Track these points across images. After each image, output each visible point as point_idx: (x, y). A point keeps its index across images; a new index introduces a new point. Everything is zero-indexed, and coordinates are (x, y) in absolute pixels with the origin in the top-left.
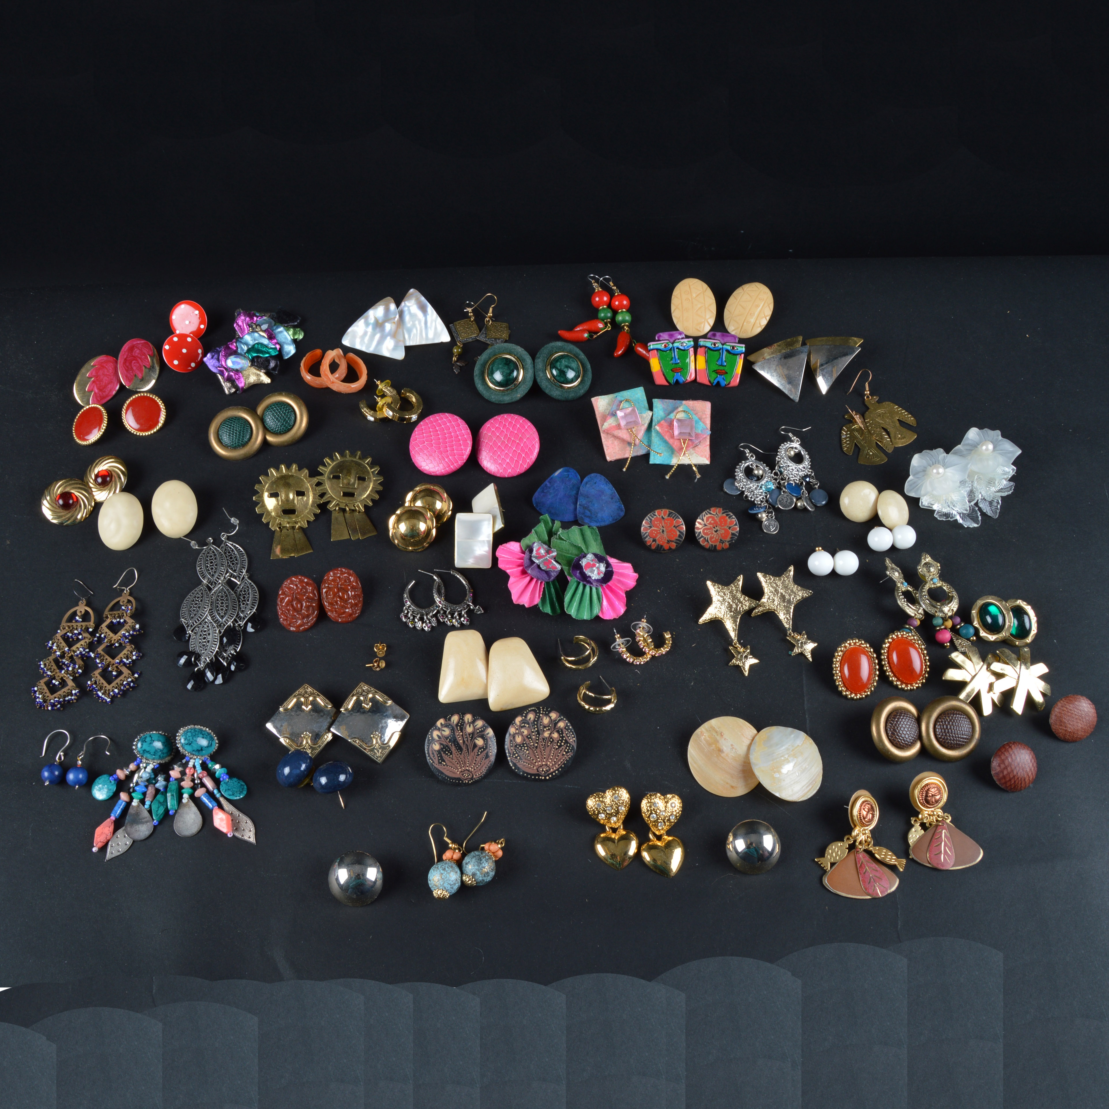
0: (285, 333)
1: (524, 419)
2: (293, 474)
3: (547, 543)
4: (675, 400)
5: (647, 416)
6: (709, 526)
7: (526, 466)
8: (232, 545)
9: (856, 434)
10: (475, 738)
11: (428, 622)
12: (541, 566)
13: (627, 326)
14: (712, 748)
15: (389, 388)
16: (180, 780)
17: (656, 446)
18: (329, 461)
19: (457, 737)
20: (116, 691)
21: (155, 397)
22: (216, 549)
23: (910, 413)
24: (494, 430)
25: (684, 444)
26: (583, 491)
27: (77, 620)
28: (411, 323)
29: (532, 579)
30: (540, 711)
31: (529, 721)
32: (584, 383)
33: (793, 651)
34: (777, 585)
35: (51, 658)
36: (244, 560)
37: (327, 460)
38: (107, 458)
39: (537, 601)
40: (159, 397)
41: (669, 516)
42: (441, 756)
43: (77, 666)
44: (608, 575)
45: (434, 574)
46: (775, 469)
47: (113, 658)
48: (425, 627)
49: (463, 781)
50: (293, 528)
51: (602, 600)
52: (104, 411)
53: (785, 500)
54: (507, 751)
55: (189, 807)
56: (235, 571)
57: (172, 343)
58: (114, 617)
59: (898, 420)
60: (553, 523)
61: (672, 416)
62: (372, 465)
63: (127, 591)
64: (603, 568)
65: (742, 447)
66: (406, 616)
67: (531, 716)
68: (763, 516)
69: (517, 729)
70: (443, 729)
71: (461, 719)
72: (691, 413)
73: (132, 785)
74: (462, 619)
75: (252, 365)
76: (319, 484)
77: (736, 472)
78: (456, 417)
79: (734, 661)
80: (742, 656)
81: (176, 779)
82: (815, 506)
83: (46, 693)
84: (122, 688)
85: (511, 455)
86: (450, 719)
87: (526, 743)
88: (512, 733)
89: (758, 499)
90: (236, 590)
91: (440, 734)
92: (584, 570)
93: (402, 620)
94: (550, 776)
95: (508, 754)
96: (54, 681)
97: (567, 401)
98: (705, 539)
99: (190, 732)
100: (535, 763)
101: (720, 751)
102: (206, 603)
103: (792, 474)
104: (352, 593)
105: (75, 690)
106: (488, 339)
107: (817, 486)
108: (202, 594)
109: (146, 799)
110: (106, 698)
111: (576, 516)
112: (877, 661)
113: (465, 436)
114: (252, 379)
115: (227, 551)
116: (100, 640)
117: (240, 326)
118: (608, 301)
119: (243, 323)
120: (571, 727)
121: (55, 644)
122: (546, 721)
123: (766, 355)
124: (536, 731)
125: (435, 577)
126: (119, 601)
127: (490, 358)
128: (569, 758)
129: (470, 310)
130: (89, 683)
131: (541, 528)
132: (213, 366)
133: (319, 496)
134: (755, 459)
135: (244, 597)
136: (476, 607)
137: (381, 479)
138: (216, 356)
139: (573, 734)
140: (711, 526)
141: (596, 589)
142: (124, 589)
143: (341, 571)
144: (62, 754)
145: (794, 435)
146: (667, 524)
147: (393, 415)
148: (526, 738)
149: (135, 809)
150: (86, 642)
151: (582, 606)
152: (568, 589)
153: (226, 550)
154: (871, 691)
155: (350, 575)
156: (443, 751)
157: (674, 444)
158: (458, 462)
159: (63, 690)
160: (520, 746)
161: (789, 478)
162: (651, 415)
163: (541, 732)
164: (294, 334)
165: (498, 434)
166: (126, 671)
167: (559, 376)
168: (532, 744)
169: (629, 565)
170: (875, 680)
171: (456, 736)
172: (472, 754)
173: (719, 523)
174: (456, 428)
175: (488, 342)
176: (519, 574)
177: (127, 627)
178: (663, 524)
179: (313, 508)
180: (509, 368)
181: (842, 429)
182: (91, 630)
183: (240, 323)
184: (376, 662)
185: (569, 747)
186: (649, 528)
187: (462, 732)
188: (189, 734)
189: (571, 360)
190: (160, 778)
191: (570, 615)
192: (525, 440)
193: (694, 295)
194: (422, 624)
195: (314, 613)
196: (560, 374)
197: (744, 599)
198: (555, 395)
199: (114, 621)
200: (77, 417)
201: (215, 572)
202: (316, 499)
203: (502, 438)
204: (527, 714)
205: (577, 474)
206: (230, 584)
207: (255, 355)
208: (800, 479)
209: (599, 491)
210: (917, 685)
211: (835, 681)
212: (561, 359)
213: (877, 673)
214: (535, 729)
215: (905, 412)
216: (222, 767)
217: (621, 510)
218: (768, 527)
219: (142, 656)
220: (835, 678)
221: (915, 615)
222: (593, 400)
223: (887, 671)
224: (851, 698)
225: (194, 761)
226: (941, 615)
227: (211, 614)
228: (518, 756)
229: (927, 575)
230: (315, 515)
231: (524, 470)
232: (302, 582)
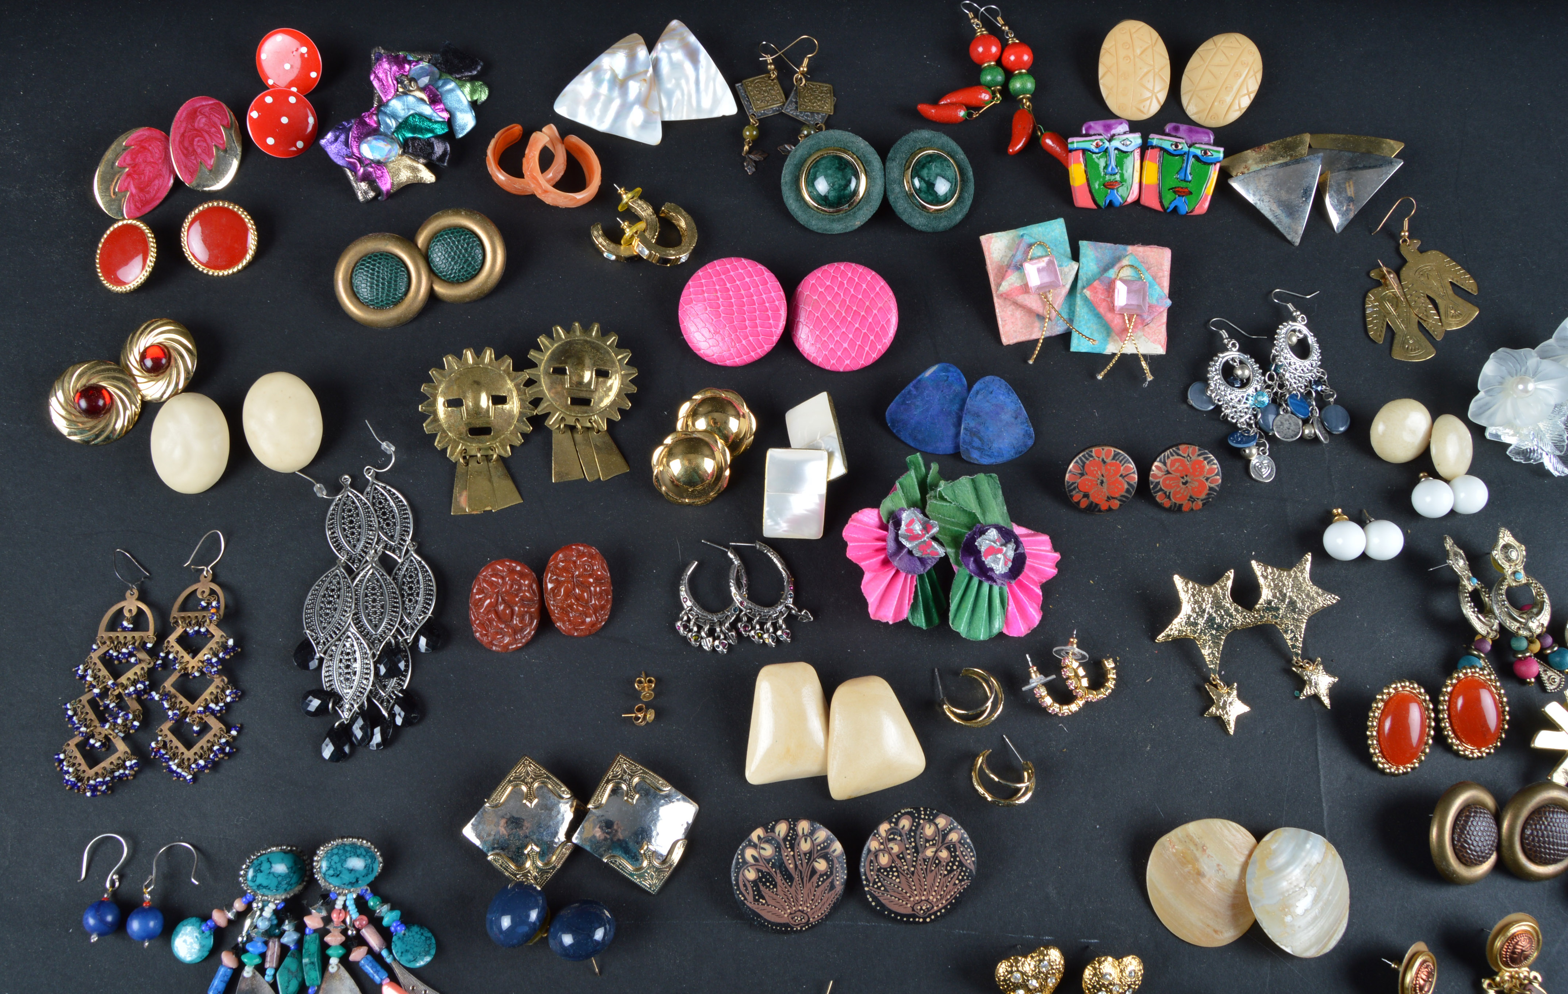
0: (459, 92)
1: (874, 273)
2: (485, 366)
3: (919, 503)
4: (1115, 244)
5: (1069, 271)
6: (1175, 474)
7: (875, 356)
8: (384, 488)
9: (1388, 305)
10: (814, 860)
11: (722, 637)
12: (914, 552)
13: (1029, 99)
14: (1186, 870)
15: (640, 202)
16: (323, 932)
17: (1082, 323)
18: (547, 343)
19: (785, 859)
20: (202, 762)
21: (238, 209)
22: (357, 496)
23: (1468, 271)
24: (823, 290)
25: (1130, 323)
26: (971, 405)
27: (126, 627)
28: (673, 81)
29: (897, 572)
30: (920, 814)
31: (902, 831)
32: (963, 202)
33: (1301, 691)
34: (1284, 584)
35: (85, 698)
36: (407, 518)
37: (543, 339)
38: (159, 323)
39: (906, 609)
40: (245, 209)
41: (1113, 459)
42: (758, 889)
43: (131, 716)
44: (1018, 565)
45: (728, 548)
46: (1270, 370)
47: (192, 698)
48: (718, 647)
49: (792, 928)
50: (488, 458)
51: (1008, 603)
52: (149, 235)
53: (1286, 425)
54: (864, 877)
55: (341, 979)
56: (392, 537)
57: (263, 108)
58: (190, 623)
59: (1450, 282)
60: (928, 468)
61: (1111, 273)
62: (620, 346)
63: (208, 571)
64: (1010, 551)
66: (686, 626)
67: (905, 823)
68: (1252, 452)
69: (882, 844)
70: (763, 845)
71: (792, 829)
72: (1143, 269)
73: (240, 939)
74: (779, 633)
75: (404, 153)
76: (530, 383)
77: (1208, 372)
78: (760, 266)
79: (1213, 709)
80: (1225, 702)
81: (315, 931)
82: (1331, 433)
83: (80, 764)
84: (211, 756)
85: (851, 336)
86: (773, 830)
87: (895, 867)
88: (873, 849)
89: (1242, 420)
90: (396, 574)
91: (756, 855)
92: (983, 559)
93: (678, 633)
94: (933, 917)
95: (865, 882)
96: (92, 741)
97: (935, 235)
98: (1165, 493)
99: (337, 854)
100: (910, 896)
101: (1200, 874)
102: (347, 602)
103: (1295, 378)
104: (595, 590)
105: (130, 760)
106: (801, 112)
107: (1332, 400)
108: (339, 583)
109: (267, 965)
110: (183, 773)
111: (957, 447)
112: (1432, 714)
113: (776, 302)
114: (405, 176)
115: (379, 503)
116: (167, 665)
117: (380, 80)
118: (998, 54)
119: (387, 76)
120: (968, 840)
121: (90, 672)
122: (929, 831)
123: (1250, 162)
124: (913, 847)
125: (731, 556)
126: (195, 591)
127: (810, 155)
128: (964, 889)
129: (769, 59)
130: (153, 745)
131: (911, 479)
132: (338, 153)
133: (530, 403)
134: (1239, 351)
135: (411, 588)
136: (800, 611)
137: (634, 372)
138: (342, 138)
139: (972, 851)
140: (1178, 474)
141: (1000, 588)
142: (203, 570)
143: (579, 551)
144: (115, 877)
145: (1298, 308)
146: (1110, 471)
147: (651, 254)
148: (896, 858)
149: (249, 982)
150: (143, 669)
151: (975, 617)
152: (953, 586)
153: (374, 497)
154: (1421, 761)
155: (592, 556)
156: (761, 881)
157: (1112, 321)
158: (763, 346)
159: (109, 760)
160: (885, 870)
161: (1290, 385)
162: (1076, 269)
163: (920, 849)
164: (473, 91)
165: (829, 299)
166: (216, 725)
167: (925, 193)
168: (906, 867)
169: (1046, 538)
170: (1428, 744)
171: (784, 857)
172: (809, 885)
173: (1191, 470)
174: (761, 287)
175: (801, 119)
176: (878, 566)
177: (212, 644)
178: (1104, 472)
179: (521, 424)
180: (844, 177)
181: (1365, 296)
182: (149, 645)
183: (381, 75)
184: (640, 710)
185: (965, 872)
186: (1079, 475)
187: (793, 850)
188: (336, 858)
189: (943, 162)
190: (287, 926)
191: (958, 634)
192: (875, 312)
193: (1138, 51)
194: (714, 641)
195: (532, 623)
196: (928, 190)
197: (1236, 609)
198: (916, 224)
199: (190, 631)
200: (103, 240)
201: (358, 540)
202: (525, 408)
203: (837, 306)
204: (898, 819)
205: (962, 376)
206: (387, 563)
207: (410, 135)
208: (1306, 386)
209: (997, 405)
210: (1487, 751)
211: (1368, 747)
212: (930, 162)
213: (1432, 733)
214: (910, 843)
215: (1460, 270)
216: (392, 909)
217: (1030, 436)
218: (1258, 470)
219: (241, 694)
220: (1370, 742)
221: (1488, 633)
222: (983, 238)
223: (1445, 727)
224: (1391, 772)
225: (344, 898)
226: (1525, 633)
227: (357, 621)
228: (882, 885)
229: (1506, 566)
230: (524, 435)
231: (871, 361)
232: (512, 571)
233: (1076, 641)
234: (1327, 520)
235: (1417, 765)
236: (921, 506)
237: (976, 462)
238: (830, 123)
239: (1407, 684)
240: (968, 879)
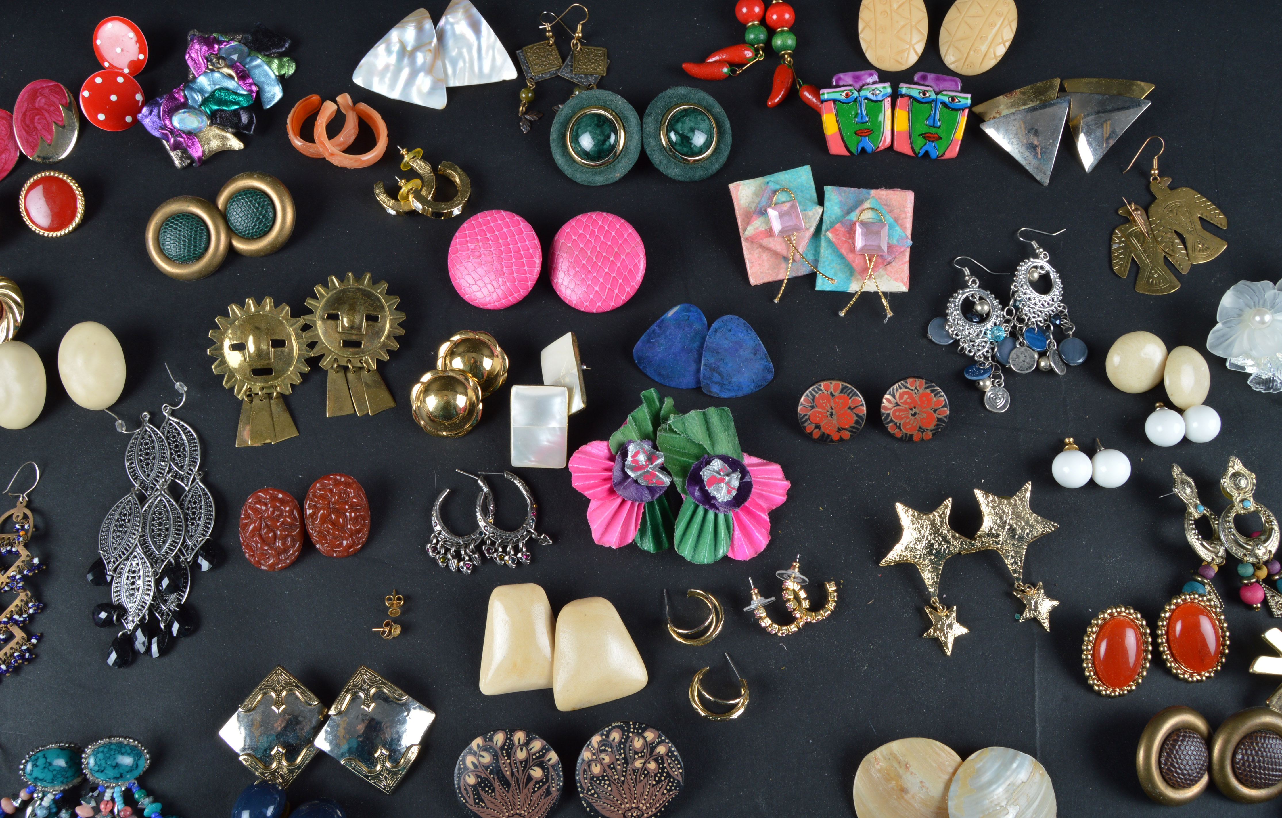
0: (266, 68)
1: (623, 221)
2: (265, 313)
3: (652, 436)
4: (859, 188)
5: (814, 215)
6: (903, 407)
7: (624, 298)
8: (178, 423)
9: (1134, 241)
10: (530, 768)
11: (467, 558)
12: (639, 481)
13: (790, 55)
15: (418, 161)
17: (826, 265)
18: (322, 291)
19: (502, 766)
21: (68, 179)
22: (154, 431)
23: (1219, 206)
24: (576, 238)
25: (870, 263)
26: (710, 343)
28: (457, 48)
29: (624, 501)
30: (629, 728)
31: (613, 743)
32: (719, 153)
33: (1021, 614)
34: (1004, 512)
36: (195, 450)
37: (320, 288)
39: (633, 535)
40: (74, 178)
41: (841, 392)
42: (478, 794)
44: (743, 493)
45: (479, 477)
46: (1008, 305)
48: (462, 567)
50: (269, 396)
51: (733, 530)
53: (1022, 358)
54: (579, 785)
56: (181, 468)
57: (93, 88)
58: (3, 543)
59: (1200, 218)
60: (662, 402)
61: (853, 216)
62: (389, 293)
63: (23, 497)
64: (734, 480)
65: (958, 263)
66: (435, 549)
67: (616, 736)
68: (987, 384)
69: (594, 754)
70: (482, 753)
71: (509, 738)
72: (884, 211)
74: (519, 555)
75: (212, 124)
76: (306, 328)
77: (947, 308)
78: (517, 217)
79: (931, 632)
80: (943, 624)
82: (1067, 365)
85: (601, 280)
86: (491, 739)
87: (606, 776)
88: (586, 759)
89: (980, 353)
90: (183, 500)
91: (476, 762)
92: (707, 488)
93: (428, 554)
95: (579, 789)
97: (693, 183)
98: (896, 424)
99: (102, 752)
100: (621, 804)
101: (903, 790)
102: (136, 525)
103: (1034, 313)
104: (351, 516)
106: (575, 75)
107: (1071, 333)
108: (130, 509)
111: (698, 382)
112: (1150, 640)
113: (531, 251)
114: (215, 144)
115: (171, 435)
117: (193, 60)
118: (762, 13)
119: (198, 55)
120: (675, 753)
122: (638, 743)
123: (1002, 107)
124: (623, 759)
125: (481, 483)
126: (11, 516)
127: (574, 114)
128: (672, 798)
129: (548, 26)
131: (643, 413)
132: (153, 126)
134: (979, 287)
135: (194, 513)
136: (540, 536)
137: (403, 316)
138: (156, 111)
139: (679, 763)
140: (907, 406)
141: (725, 514)
142: (19, 496)
143: (336, 480)
145: (1041, 245)
146: (839, 405)
147: (424, 209)
148: (607, 768)
151: (701, 541)
152: (681, 513)
153: (169, 432)
154: (1138, 684)
155: (347, 485)
156: (480, 786)
157: (854, 261)
158: (519, 291)
160: (598, 778)
161: (1029, 319)
162: (821, 212)
163: (630, 761)
164: (281, 66)
165: (582, 246)
166: (19, 634)
167: (680, 145)
168: (616, 777)
169: (777, 467)
170: (1145, 667)
171: (501, 765)
172: (526, 791)
173: (919, 403)
174: (516, 236)
175: (575, 81)
176: (604, 495)
177: (18, 563)
178: (833, 404)
179: (300, 365)
180: (602, 132)
181: (1112, 233)
183: (193, 55)
184: (387, 625)
185: (673, 783)
186: (810, 408)
187: (509, 758)
189: (699, 117)
190: (64, 814)
191: (683, 558)
192: (623, 257)
193: (895, 6)
194: (459, 562)
195: (294, 545)
196: (682, 142)
197: (953, 537)
198: (674, 174)
199: (3, 551)
201: (152, 470)
202: (303, 350)
203: (589, 252)
204: (609, 732)
205: (702, 315)
206: (175, 491)
207: (216, 108)
208: (1045, 320)
209: (736, 342)
210: (1207, 674)
211: (1083, 670)
212: (684, 116)
213: (1150, 656)
214: (620, 755)
215: (1210, 205)
216: (155, 801)
217: (769, 371)
218: (993, 401)
219: (43, 607)
220: (1085, 665)
221: (1213, 559)
222: (732, 186)
223: (1164, 652)
224: (1106, 694)
225: (112, 791)
226: (1252, 560)
227: (143, 544)
228: (595, 793)
229: (1235, 493)
230: (302, 375)
231: (620, 303)
232: (274, 499)
233: (798, 565)
234: (1059, 448)
235: (1134, 687)
236: (651, 438)
237: (716, 396)
238: (601, 84)
239: (1123, 609)
240: (675, 789)
